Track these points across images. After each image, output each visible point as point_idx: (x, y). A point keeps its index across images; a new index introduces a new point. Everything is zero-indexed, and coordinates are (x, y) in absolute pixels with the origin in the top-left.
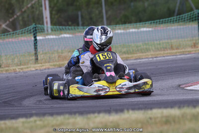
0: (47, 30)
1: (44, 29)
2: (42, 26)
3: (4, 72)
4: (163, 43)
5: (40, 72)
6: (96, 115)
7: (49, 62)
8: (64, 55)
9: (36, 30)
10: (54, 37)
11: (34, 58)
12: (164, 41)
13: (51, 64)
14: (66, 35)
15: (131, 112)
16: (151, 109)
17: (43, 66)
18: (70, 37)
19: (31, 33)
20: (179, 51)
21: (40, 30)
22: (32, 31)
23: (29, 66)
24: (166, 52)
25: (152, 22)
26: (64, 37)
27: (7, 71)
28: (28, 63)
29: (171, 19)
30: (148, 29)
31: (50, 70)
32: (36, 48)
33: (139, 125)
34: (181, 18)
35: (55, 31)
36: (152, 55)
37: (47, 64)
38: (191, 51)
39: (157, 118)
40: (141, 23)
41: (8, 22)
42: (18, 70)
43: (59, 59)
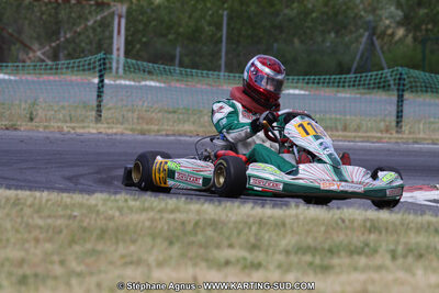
3: (41, 130)
4: (331, 119)
7: (122, 124)
9: (104, 64)
11: (94, 113)
12: (333, 116)
13: (126, 126)
14: (152, 84)
17: (112, 128)
18: (160, 88)
19: (94, 68)
20: (360, 134)
22: (97, 64)
23: (86, 124)
24: (337, 134)
26: (151, 87)
27: (46, 127)
28: (83, 121)
29: (351, 78)
30: (302, 92)
32: (99, 96)
34: (368, 78)
38: (381, 138)
41: (47, 48)
42: (66, 129)
43: (141, 121)
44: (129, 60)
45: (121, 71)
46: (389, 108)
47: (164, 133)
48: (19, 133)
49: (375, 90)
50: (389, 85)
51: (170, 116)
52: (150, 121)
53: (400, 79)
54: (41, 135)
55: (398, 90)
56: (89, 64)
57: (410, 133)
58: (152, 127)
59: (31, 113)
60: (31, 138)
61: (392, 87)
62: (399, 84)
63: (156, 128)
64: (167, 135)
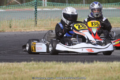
0: (45, 5)
1: (42, 4)
2: (41, 1)
3: (13, 31)
5: (38, 33)
6: (75, 63)
9: (37, 4)
10: (49, 10)
11: (34, 23)
13: (45, 27)
15: (98, 62)
16: (112, 61)
17: (40, 28)
19: (33, 6)
21: (40, 4)
22: (34, 4)
23: (31, 28)
25: (117, 3)
27: (15, 30)
28: (30, 26)
32: (36, 16)
33: (104, 72)
35: (50, 5)
36: (115, 26)
37: (43, 28)
39: (116, 67)
40: (109, 4)
42: (23, 31)
48: (5, 33)
54: (13, 33)
56: (31, 4)
59: (10, 25)
60: (9, 35)
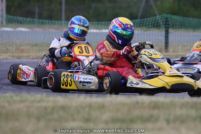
7: (6, 53)
8: (22, 47)
14: (23, 29)
18: (28, 32)
26: (22, 31)
29: (138, 22)
31: (8, 61)
34: (148, 21)
43: (17, 51)
44: (9, 16)
45: (4, 23)
46: (160, 38)
47: (31, 57)
49: (152, 29)
50: (160, 25)
51: (34, 48)
52: (22, 51)
53: (166, 21)
55: (166, 28)
57: (173, 52)
58: (24, 54)
61: (162, 26)
62: (166, 24)
63: (27, 55)
64: (33, 59)
